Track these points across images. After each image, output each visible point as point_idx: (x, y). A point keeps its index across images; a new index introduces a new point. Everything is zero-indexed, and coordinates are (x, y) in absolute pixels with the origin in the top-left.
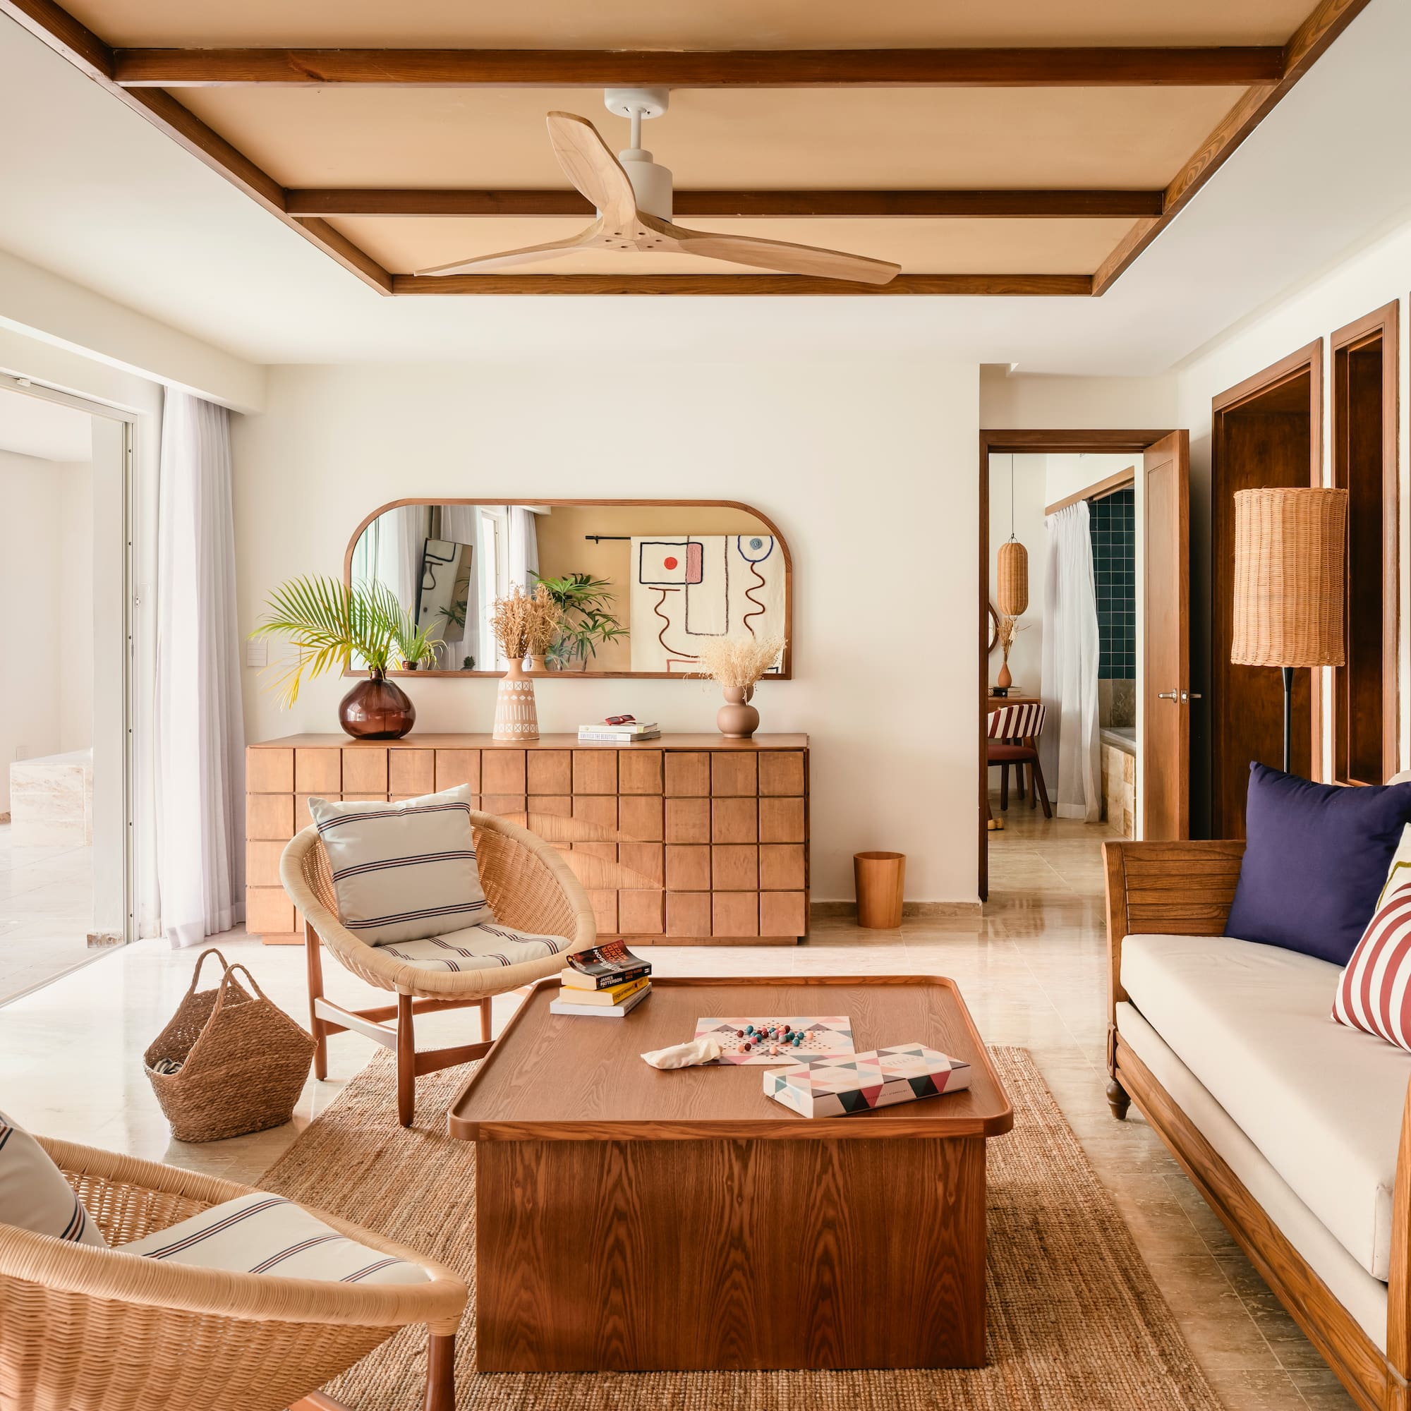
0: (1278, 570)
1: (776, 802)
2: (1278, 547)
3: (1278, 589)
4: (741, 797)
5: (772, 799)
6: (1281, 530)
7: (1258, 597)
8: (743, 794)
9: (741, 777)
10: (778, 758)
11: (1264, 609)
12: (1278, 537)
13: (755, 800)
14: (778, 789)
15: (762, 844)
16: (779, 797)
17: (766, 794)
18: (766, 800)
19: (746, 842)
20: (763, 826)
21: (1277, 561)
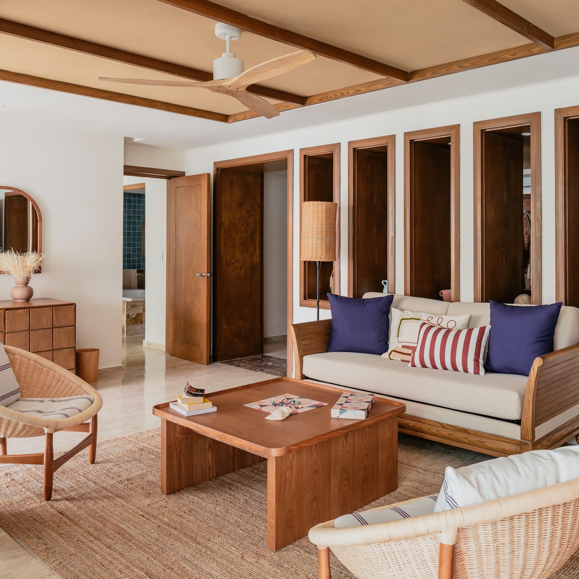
0: (324, 229)
1: (62, 329)
2: (324, 221)
3: (324, 235)
4: (44, 329)
5: (60, 329)
6: (325, 216)
7: (317, 238)
8: (46, 327)
9: (44, 319)
10: (62, 309)
11: (319, 242)
12: (324, 218)
13: (51, 330)
14: (63, 323)
15: (54, 350)
16: (62, 327)
17: (57, 326)
18: (57, 329)
19: (47, 350)
20: (55, 342)
21: (324, 226)
